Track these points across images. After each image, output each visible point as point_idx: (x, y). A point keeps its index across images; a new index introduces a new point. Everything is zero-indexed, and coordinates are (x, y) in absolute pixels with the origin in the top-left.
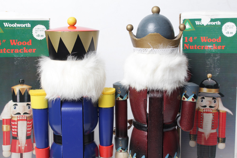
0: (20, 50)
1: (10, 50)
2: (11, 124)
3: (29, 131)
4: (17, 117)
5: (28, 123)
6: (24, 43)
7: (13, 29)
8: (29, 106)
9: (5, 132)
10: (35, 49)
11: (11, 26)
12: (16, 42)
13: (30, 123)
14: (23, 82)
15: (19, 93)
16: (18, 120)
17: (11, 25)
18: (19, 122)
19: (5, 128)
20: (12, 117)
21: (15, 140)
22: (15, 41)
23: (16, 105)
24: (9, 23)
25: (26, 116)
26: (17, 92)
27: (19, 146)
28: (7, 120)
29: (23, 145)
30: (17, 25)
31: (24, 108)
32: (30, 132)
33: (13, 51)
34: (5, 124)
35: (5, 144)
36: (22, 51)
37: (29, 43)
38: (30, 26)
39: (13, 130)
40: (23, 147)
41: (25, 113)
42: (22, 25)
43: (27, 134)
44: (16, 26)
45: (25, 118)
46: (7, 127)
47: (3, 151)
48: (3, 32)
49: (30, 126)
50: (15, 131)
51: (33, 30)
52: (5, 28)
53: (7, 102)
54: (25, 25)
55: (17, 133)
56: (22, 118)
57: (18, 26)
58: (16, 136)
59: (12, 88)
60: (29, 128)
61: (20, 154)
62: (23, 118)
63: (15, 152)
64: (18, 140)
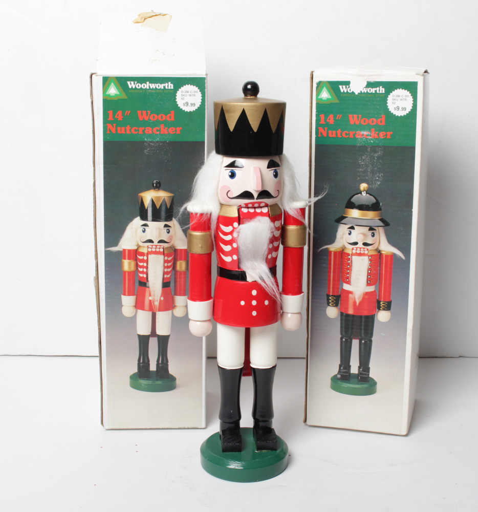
0: (155, 129)
1: (137, 128)
2: (136, 260)
3: (167, 273)
4: (148, 246)
5: (166, 258)
6: (162, 116)
7: (144, 92)
8: (167, 229)
9: (127, 273)
10: (181, 128)
11: (140, 87)
12: (148, 115)
13: (170, 259)
14: (158, 185)
15: (151, 205)
16: (148, 253)
17: (140, 85)
18: (150, 256)
19: (127, 265)
20: (139, 247)
21: (143, 288)
22: (147, 113)
23: (145, 225)
24: (136, 82)
25: (162, 247)
26: (147, 203)
27: (150, 298)
28: (129, 251)
29: (156, 298)
30: (150, 85)
31: (159, 233)
32: (168, 276)
33: (143, 131)
34: (127, 258)
35: (127, 294)
36: (157, 130)
37: (170, 117)
38: (172, 88)
39: (141, 270)
40: (157, 301)
41: (161, 241)
42: (159, 86)
43: (164, 278)
44: (148, 88)
45: (162, 250)
46: (130, 264)
47: (122, 306)
48: (127, 98)
49: (169, 264)
50: (143, 272)
51: (177, 94)
52: (130, 91)
53: (131, 220)
54: (163, 85)
55: (147, 275)
56: (156, 248)
57: (151, 88)
58: (146, 281)
59: (140, 196)
60: (168, 267)
61: (151, 313)
62: (158, 250)
63: (143, 308)
64: (149, 287)
